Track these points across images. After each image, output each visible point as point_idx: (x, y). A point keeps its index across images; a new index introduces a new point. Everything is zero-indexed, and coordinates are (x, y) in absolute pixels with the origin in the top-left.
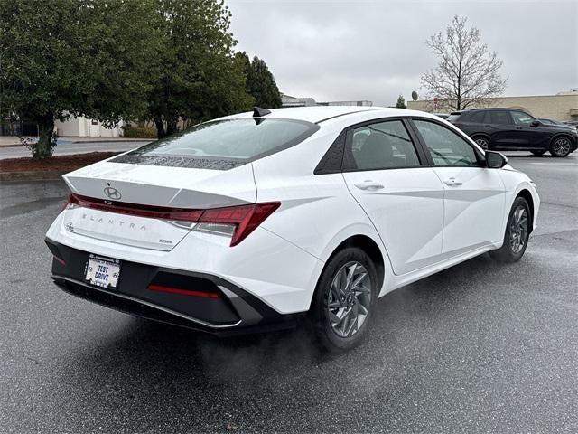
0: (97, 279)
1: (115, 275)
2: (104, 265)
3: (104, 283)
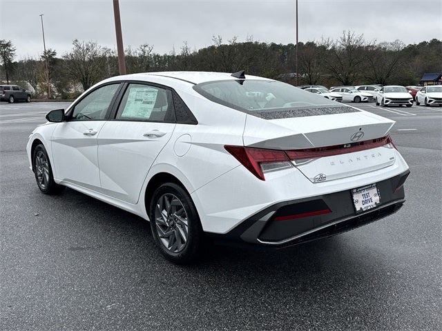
0: (366, 205)
1: (375, 195)
2: (366, 192)
3: (371, 205)
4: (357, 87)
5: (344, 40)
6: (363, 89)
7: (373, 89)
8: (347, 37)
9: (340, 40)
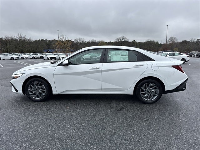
4: (32, 54)
5: (19, 37)
6: (34, 54)
7: (37, 54)
8: (20, 36)
9: (17, 36)
